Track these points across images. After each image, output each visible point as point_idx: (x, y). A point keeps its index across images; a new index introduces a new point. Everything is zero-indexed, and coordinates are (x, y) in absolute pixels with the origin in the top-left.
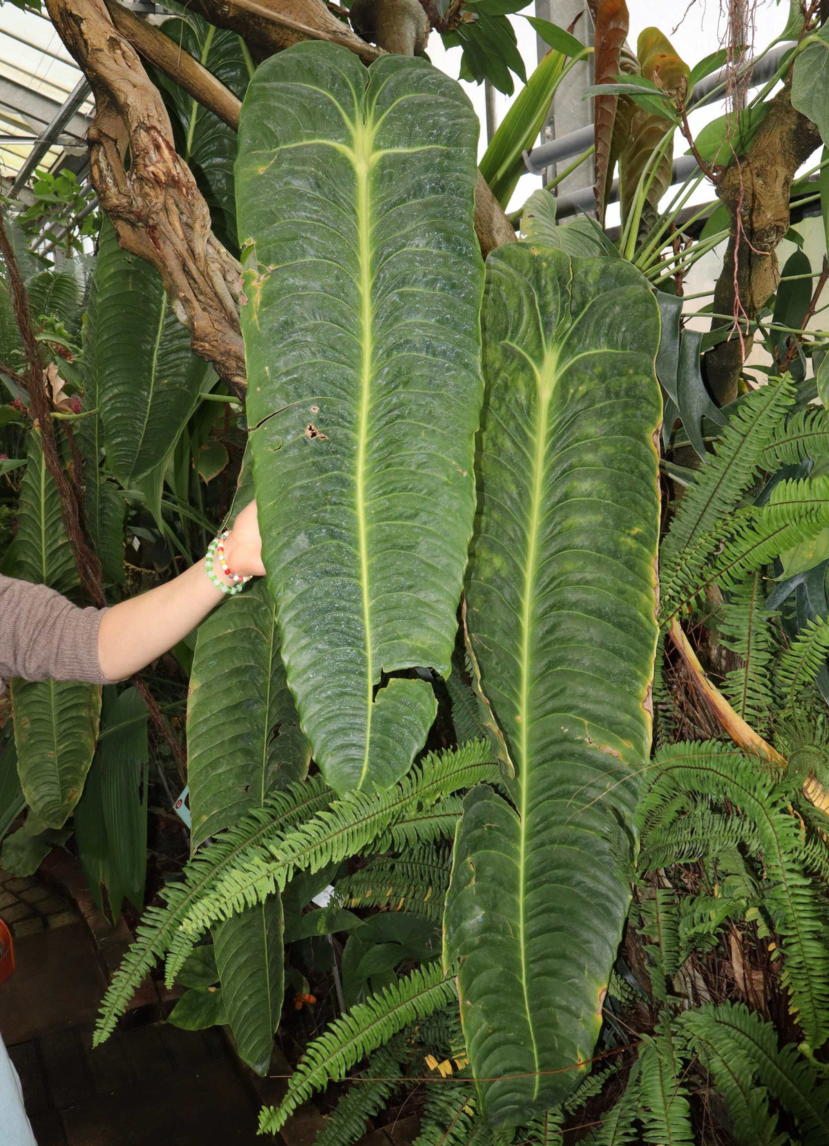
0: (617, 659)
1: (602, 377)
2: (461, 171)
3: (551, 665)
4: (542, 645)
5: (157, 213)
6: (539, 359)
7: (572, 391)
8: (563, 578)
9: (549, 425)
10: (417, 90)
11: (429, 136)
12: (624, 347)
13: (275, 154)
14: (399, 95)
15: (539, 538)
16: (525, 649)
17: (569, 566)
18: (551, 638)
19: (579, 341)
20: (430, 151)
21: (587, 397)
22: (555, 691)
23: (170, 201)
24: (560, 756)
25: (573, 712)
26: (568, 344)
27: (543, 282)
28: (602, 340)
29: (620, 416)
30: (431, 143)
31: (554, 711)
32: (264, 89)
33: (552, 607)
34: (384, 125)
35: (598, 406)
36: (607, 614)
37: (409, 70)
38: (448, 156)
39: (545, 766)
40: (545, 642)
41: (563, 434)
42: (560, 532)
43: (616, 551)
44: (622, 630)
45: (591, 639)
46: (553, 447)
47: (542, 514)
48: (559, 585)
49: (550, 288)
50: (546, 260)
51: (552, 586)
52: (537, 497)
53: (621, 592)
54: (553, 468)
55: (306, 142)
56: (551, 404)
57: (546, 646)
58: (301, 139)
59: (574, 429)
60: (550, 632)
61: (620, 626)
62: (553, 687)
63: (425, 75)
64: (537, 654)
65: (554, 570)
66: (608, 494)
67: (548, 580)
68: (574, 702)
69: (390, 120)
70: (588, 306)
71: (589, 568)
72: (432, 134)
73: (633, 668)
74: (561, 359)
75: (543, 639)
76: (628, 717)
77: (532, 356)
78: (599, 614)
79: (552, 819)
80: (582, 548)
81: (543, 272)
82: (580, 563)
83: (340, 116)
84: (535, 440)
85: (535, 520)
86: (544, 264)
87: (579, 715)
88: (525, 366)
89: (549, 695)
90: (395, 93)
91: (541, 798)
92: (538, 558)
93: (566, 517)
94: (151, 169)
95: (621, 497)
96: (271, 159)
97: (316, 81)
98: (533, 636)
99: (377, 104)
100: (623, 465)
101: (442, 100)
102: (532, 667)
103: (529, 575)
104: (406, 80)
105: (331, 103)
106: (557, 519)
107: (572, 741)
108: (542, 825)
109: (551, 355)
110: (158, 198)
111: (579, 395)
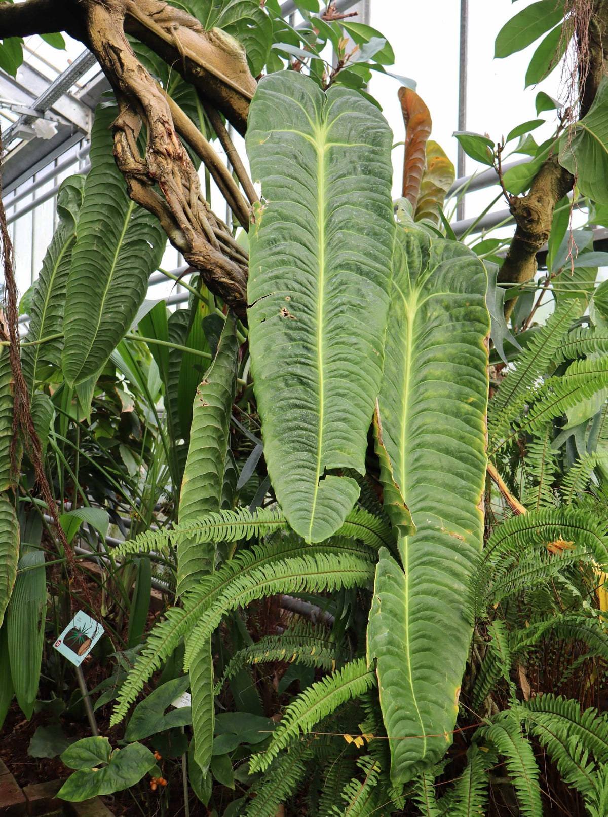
0: (459, 479)
1: (447, 308)
2: (382, 162)
3: (419, 481)
4: (413, 467)
5: (168, 174)
6: (407, 295)
7: (429, 315)
8: (425, 427)
9: (414, 335)
10: (354, 109)
11: (360, 138)
12: (460, 291)
13: (268, 134)
14: (342, 111)
15: (409, 401)
16: (403, 469)
17: (428, 420)
18: (418, 464)
19: (432, 286)
20: (361, 147)
21: (438, 319)
22: (422, 497)
24: (426, 538)
25: (433, 511)
26: (425, 287)
27: (412, 248)
28: (447, 286)
29: (459, 331)
30: (362, 142)
31: (422, 509)
33: (419, 445)
34: (332, 127)
35: (444, 325)
36: (452, 451)
37: (348, 97)
38: (374, 152)
39: (418, 543)
40: (415, 466)
41: (424, 339)
42: (422, 400)
43: (457, 413)
44: (462, 461)
45: (442, 467)
46: (417, 348)
47: (411, 387)
48: (422, 432)
49: (416, 251)
50: (414, 236)
51: (418, 432)
52: (408, 378)
53: (461, 438)
54: (417, 360)
55: (286, 130)
56: (415, 322)
57: (415, 469)
58: (284, 128)
59: (430, 337)
60: (417, 460)
61: (461, 459)
62: (419, 494)
63: (358, 101)
64: (410, 473)
65: (419, 422)
66: (452, 378)
67: (416, 428)
68: (434, 504)
69: (336, 124)
71: (441, 422)
72: (362, 137)
73: (472, 485)
74: (421, 296)
75: (413, 464)
76: (470, 515)
77: (403, 292)
78: (448, 452)
79: (423, 577)
80: (435, 411)
81: (412, 243)
82: (435, 419)
83: (307, 118)
84: (406, 343)
85: (407, 392)
86: (413, 238)
87: (436, 514)
88: (399, 297)
89: (419, 499)
90: (340, 109)
91: (416, 563)
92: (408, 414)
93: (426, 390)
94: (165, 146)
95: (461, 380)
96: (267, 137)
97: (292, 95)
98: (407, 461)
99: (330, 114)
100: (462, 360)
101: (369, 117)
102: (407, 480)
103: (404, 424)
104: (346, 102)
105: (301, 110)
106: (421, 390)
107: (433, 529)
108: (417, 581)
109: (415, 294)
110: (169, 165)
111: (433, 318)
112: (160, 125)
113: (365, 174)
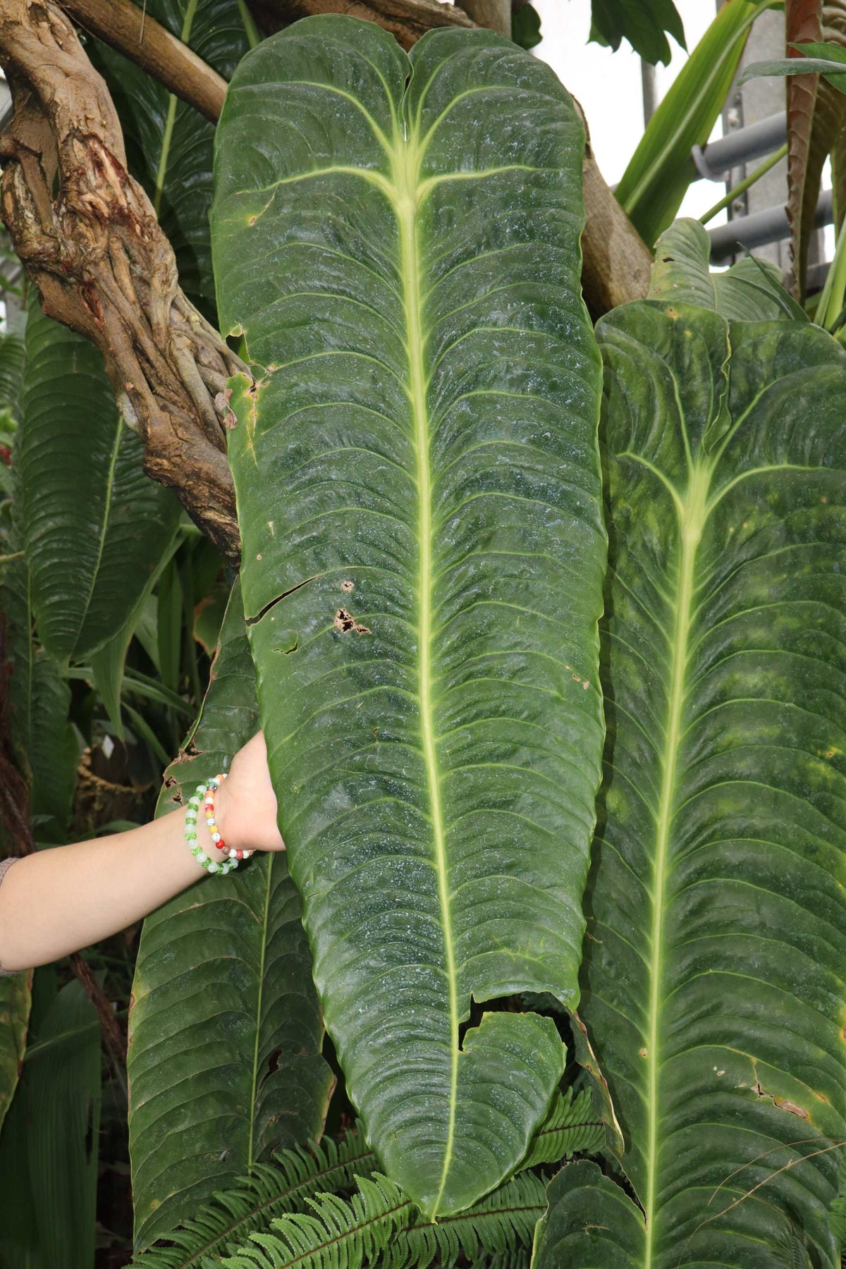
0: (805, 959)
1: (780, 509)
2: (559, 205)
3: (696, 967)
4: (683, 932)
5: (96, 264)
6: (682, 480)
7: (732, 530)
8: (717, 826)
9: (696, 583)
10: (486, 81)
11: (507, 151)
12: (813, 462)
13: (270, 193)
14: (457, 91)
15: (680, 762)
16: (656, 940)
17: (726, 807)
18: (700, 921)
19: (744, 452)
20: (509, 175)
21: (757, 539)
22: (704, 1008)
23: (117, 245)
24: (712, 1114)
25: (734, 1043)
26: (726, 456)
27: (687, 361)
28: (780, 450)
29: (807, 569)
30: (510, 161)
31: (702, 1040)
32: (251, 95)
33: (700, 873)
34: (436, 137)
35: (773, 553)
36: (787, 884)
37: (472, 50)
38: (537, 182)
39: (687, 1130)
40: (689, 928)
41: (718, 597)
42: (713, 753)
43: (801, 784)
44: (812, 911)
45: (763, 925)
46: (701, 619)
47: (684, 722)
48: (711, 837)
49: (697, 368)
50: (691, 327)
51: (700, 839)
52: (677, 697)
53: (810, 850)
54: (701, 651)
55: (317, 172)
56: (699, 550)
57: (690, 935)
58: (310, 168)
59: (736, 589)
60: (696, 912)
61: (809, 904)
62: (699, 1002)
63: (496, 57)
64: (675, 948)
65: (703, 813)
66: (789, 692)
67: (693, 830)
68: (736, 1026)
69: (444, 128)
70: (758, 397)
71: (760, 810)
72: (511, 148)
73: (830, 973)
74: (716, 480)
75: (685, 923)
76: (822, 1053)
77: (668, 475)
78: (776, 884)
79: (698, 1218)
80: (748, 777)
81: (686, 346)
82: (746, 802)
83: (368, 127)
84: (674, 607)
85: (674, 734)
86: (688, 334)
87: (743, 1048)
88: (657, 491)
89: (693, 1015)
90: (451, 88)
91: (679, 1183)
92: (677, 794)
93: (723, 729)
94: (88, 197)
95: (810, 697)
96: (264, 202)
97: (330, 77)
98: (668, 918)
99: (425, 106)
100: (813, 647)
101: (524, 94)
102: (667, 968)
103: (663, 820)
104: (468, 66)
105: (354, 109)
106: (709, 732)
107: (732, 1091)
108: (681, 1228)
109: (700, 475)
110: (97, 241)
111: (742, 537)
112: (77, 145)
113: (522, 240)
